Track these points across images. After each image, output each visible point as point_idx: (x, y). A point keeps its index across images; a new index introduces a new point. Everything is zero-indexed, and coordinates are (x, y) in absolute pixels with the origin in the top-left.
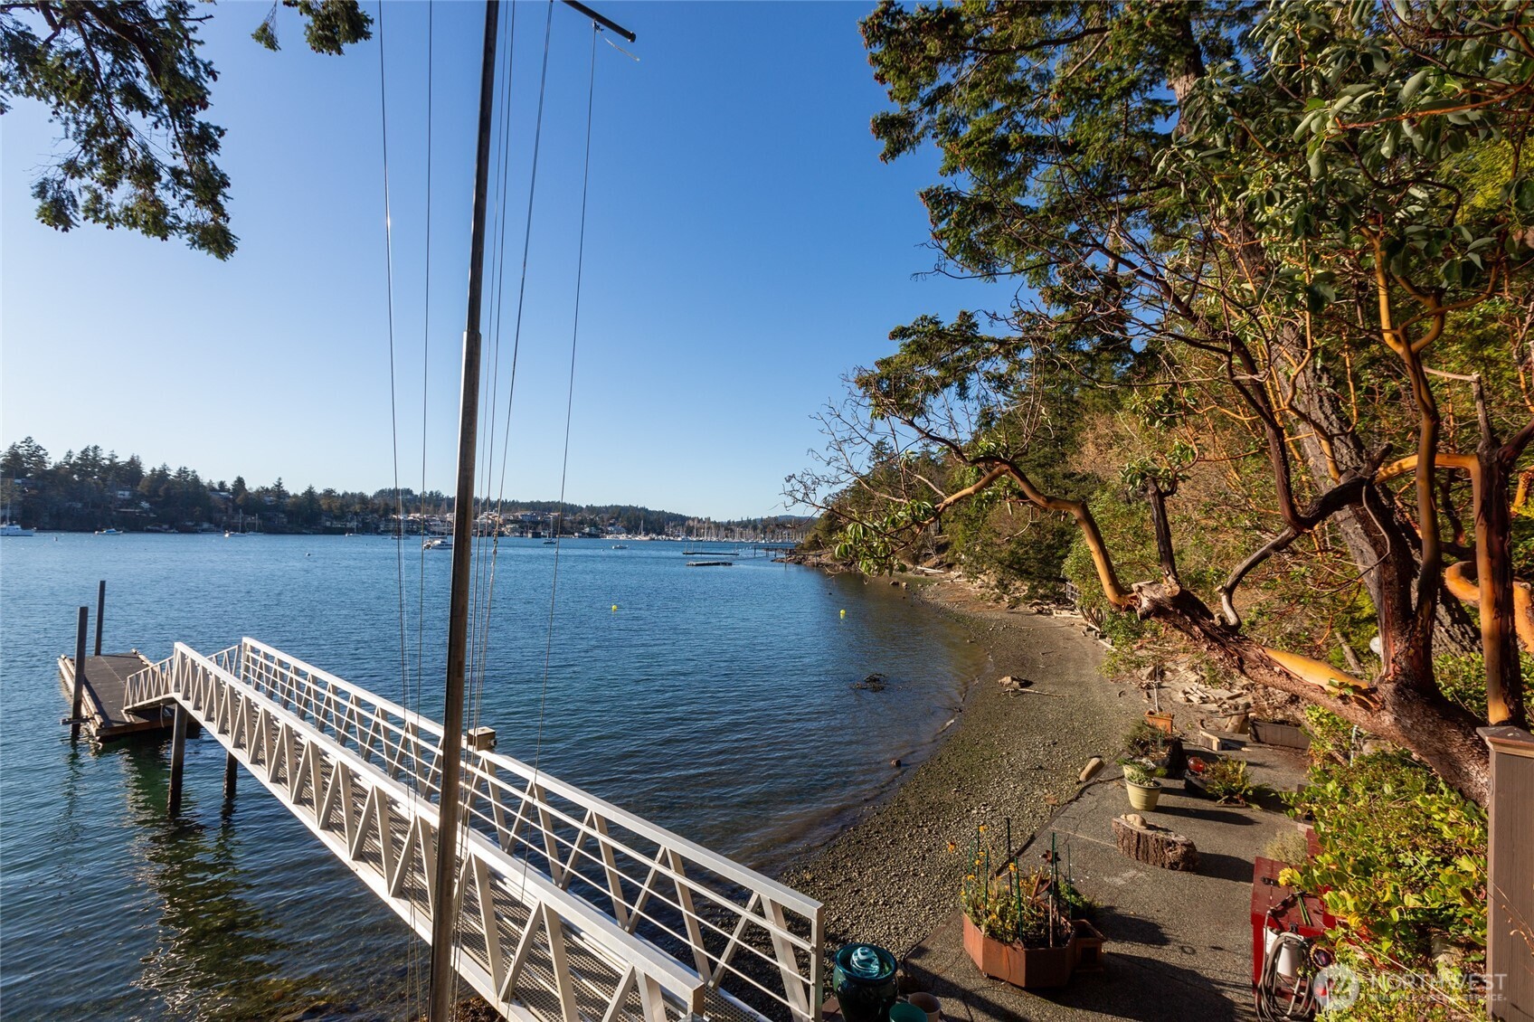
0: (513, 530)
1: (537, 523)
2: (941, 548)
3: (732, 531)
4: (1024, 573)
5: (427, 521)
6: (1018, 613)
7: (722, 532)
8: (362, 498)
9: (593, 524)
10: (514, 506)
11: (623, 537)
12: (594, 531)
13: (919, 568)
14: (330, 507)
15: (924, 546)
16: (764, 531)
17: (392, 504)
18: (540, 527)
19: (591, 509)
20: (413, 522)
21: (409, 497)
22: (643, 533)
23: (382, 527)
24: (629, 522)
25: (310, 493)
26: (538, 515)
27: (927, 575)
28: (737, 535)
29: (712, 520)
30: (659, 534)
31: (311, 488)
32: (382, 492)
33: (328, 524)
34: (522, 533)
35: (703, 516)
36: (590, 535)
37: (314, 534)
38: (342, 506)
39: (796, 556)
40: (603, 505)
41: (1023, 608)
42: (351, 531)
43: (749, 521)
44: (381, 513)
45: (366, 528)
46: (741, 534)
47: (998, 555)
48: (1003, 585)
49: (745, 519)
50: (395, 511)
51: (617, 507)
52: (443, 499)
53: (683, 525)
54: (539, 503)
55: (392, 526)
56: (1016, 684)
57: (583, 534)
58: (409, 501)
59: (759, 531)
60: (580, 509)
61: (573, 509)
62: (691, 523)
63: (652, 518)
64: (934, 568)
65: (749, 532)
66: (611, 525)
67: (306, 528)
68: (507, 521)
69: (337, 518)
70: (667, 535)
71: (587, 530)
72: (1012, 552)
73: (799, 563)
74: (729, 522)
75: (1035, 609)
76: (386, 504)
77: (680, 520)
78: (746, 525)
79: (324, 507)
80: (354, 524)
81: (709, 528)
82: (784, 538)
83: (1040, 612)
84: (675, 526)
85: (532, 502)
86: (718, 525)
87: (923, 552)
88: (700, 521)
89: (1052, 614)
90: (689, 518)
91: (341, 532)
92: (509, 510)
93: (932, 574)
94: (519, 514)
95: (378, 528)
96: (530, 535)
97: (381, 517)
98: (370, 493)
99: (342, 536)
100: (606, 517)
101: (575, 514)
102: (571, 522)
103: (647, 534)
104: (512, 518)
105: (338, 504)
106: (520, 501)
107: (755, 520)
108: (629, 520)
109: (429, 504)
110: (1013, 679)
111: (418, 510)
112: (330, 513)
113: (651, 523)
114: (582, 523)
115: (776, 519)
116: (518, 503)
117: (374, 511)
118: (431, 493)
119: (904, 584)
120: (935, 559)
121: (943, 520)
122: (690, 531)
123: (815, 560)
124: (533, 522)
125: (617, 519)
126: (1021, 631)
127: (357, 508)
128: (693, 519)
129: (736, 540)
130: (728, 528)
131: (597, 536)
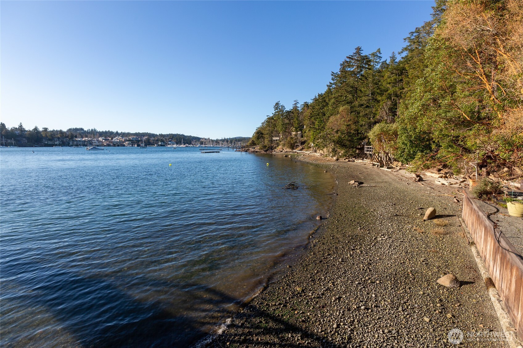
0: (129, 144)
1: (139, 141)
2: (303, 143)
3: (218, 143)
4: (343, 146)
5: (91, 141)
6: (341, 162)
7: (215, 143)
8: (61, 132)
9: (162, 141)
10: (129, 134)
11: (175, 146)
12: (163, 143)
13: (294, 150)
14: (46, 135)
15: (296, 142)
16: (231, 142)
17: (75, 134)
18: (140, 142)
19: (161, 135)
20: (85, 141)
21: (82, 131)
22: (183, 144)
23: (71, 143)
24: (177, 140)
25: (36, 129)
26: (139, 138)
27: (297, 153)
28: (220, 144)
29: (210, 139)
30: (189, 144)
31: (36, 127)
32: (70, 129)
33: (46, 142)
34: (132, 145)
35: (207, 137)
36: (161, 145)
37: (40, 147)
38: (51, 135)
39: (245, 149)
40: (166, 133)
41: (342, 160)
42: (56, 145)
43: (225, 139)
44: (70, 137)
45: (63, 144)
46: (222, 144)
47: (333, 138)
48: (334, 151)
49: (223, 138)
50: (76, 137)
51: (172, 134)
52: (97, 132)
53: (199, 141)
54: (139, 133)
55: (75, 143)
56: (357, 183)
57: (159, 145)
58: (83, 133)
59: (229, 142)
60: (157, 135)
61: (154, 135)
62: (202, 140)
63: (186, 139)
64: (300, 150)
65: (225, 143)
66: (170, 141)
67: (36, 144)
68: (126, 140)
69: (50, 140)
70: (193, 145)
71: (160, 143)
72: (339, 137)
73: (246, 151)
74: (217, 139)
75: (347, 160)
76: (72, 134)
77: (198, 139)
78: (223, 140)
79: (43, 135)
80: (57, 143)
81: (209, 142)
82: (239, 144)
83: (349, 161)
84: (196, 142)
85: (136, 133)
86: (213, 141)
87: (296, 145)
88: (205, 139)
89: (355, 161)
90: (201, 138)
91: (52, 146)
92: (126, 136)
93: (300, 153)
94: (131, 138)
95: (69, 144)
96: (136, 146)
97: (70, 139)
98: (65, 130)
99: (52, 147)
100: (167, 138)
101: (155, 137)
102: (153, 140)
103: (184, 144)
104: (128, 139)
105: (49, 134)
106: (131, 133)
107: (227, 139)
108: (177, 139)
109: (91, 134)
110: (355, 182)
111: (87, 137)
112: (46, 138)
113: (186, 140)
114: (157, 140)
115: (235, 138)
116: (130, 133)
117: (67, 137)
118: (92, 130)
119: (290, 156)
120: (300, 147)
121: (303, 132)
122: (202, 143)
123: (253, 150)
124: (137, 141)
125: (172, 139)
126: (345, 167)
127: (59, 136)
128: (203, 139)
129: (220, 146)
130: (217, 142)
131: (164, 146)
